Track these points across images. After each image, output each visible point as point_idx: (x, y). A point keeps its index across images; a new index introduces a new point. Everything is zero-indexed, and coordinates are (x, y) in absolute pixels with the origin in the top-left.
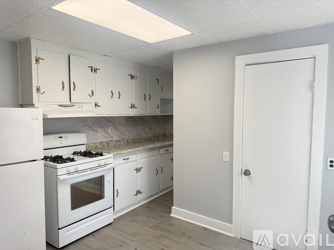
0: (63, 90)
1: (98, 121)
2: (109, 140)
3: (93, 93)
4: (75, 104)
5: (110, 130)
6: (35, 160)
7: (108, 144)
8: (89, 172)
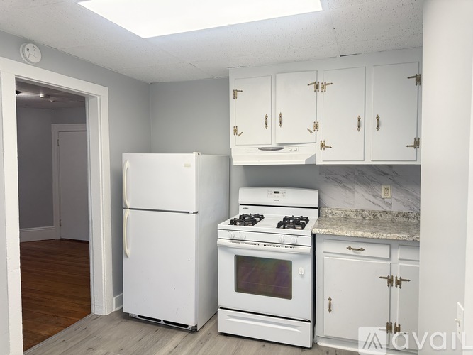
0: (266, 127)
1: (357, 173)
2: (381, 209)
3: (316, 126)
4: (284, 146)
5: (383, 190)
6: (188, 213)
7: (374, 216)
8: (262, 247)
